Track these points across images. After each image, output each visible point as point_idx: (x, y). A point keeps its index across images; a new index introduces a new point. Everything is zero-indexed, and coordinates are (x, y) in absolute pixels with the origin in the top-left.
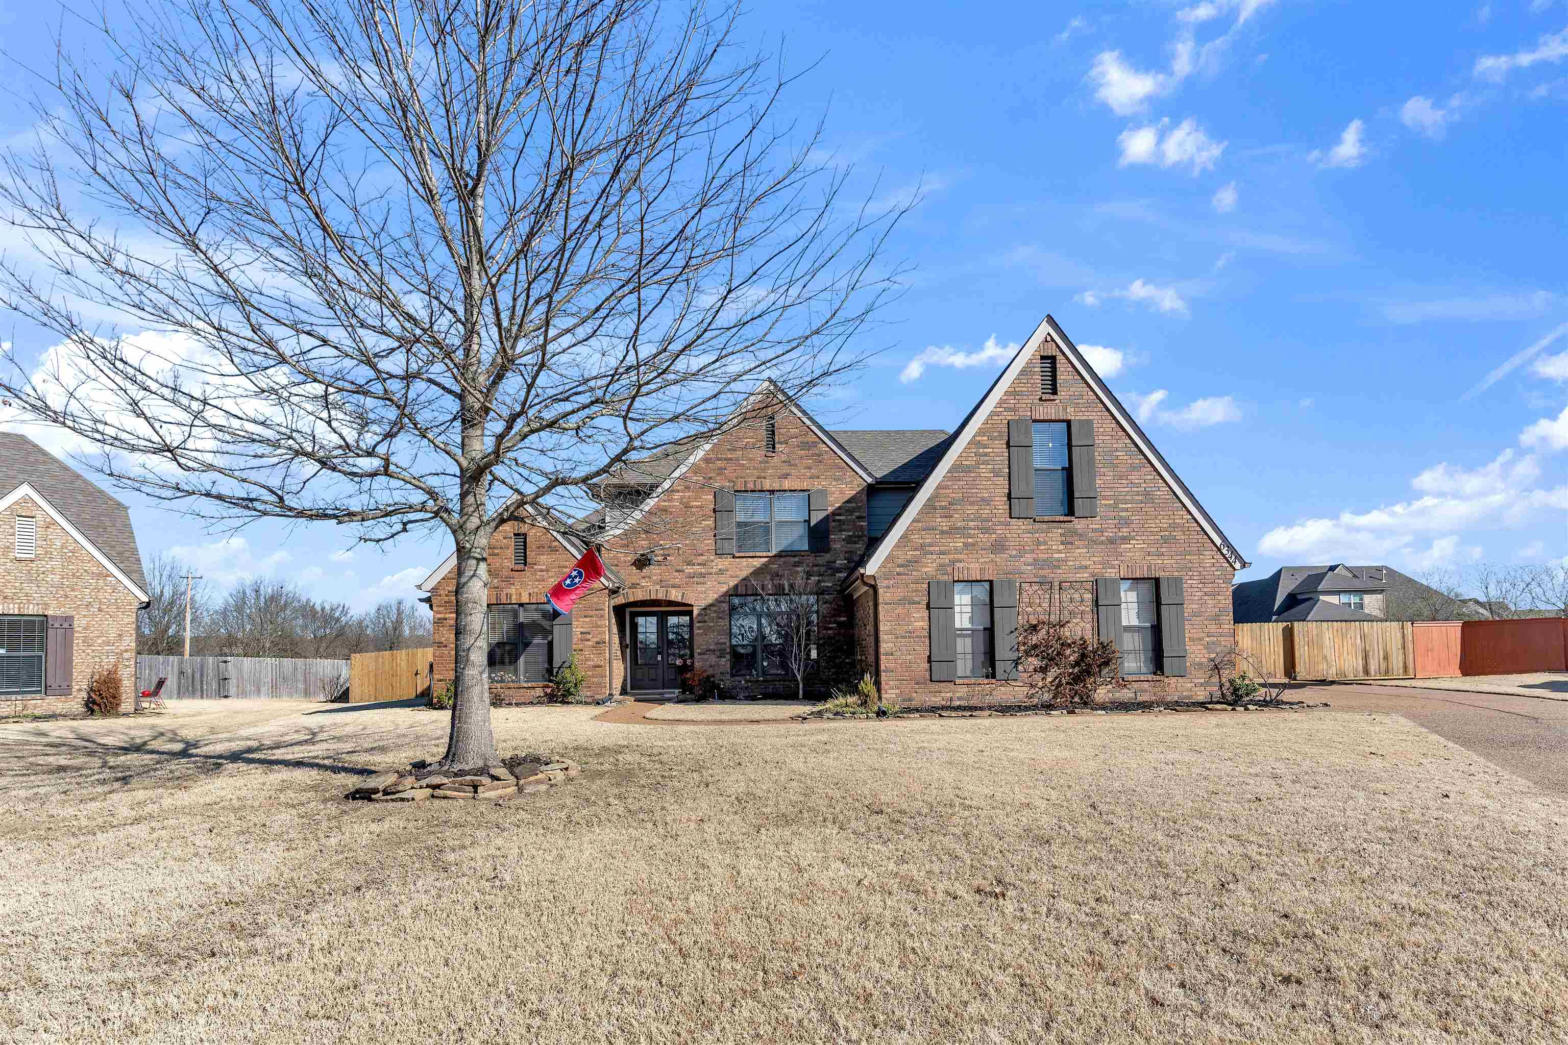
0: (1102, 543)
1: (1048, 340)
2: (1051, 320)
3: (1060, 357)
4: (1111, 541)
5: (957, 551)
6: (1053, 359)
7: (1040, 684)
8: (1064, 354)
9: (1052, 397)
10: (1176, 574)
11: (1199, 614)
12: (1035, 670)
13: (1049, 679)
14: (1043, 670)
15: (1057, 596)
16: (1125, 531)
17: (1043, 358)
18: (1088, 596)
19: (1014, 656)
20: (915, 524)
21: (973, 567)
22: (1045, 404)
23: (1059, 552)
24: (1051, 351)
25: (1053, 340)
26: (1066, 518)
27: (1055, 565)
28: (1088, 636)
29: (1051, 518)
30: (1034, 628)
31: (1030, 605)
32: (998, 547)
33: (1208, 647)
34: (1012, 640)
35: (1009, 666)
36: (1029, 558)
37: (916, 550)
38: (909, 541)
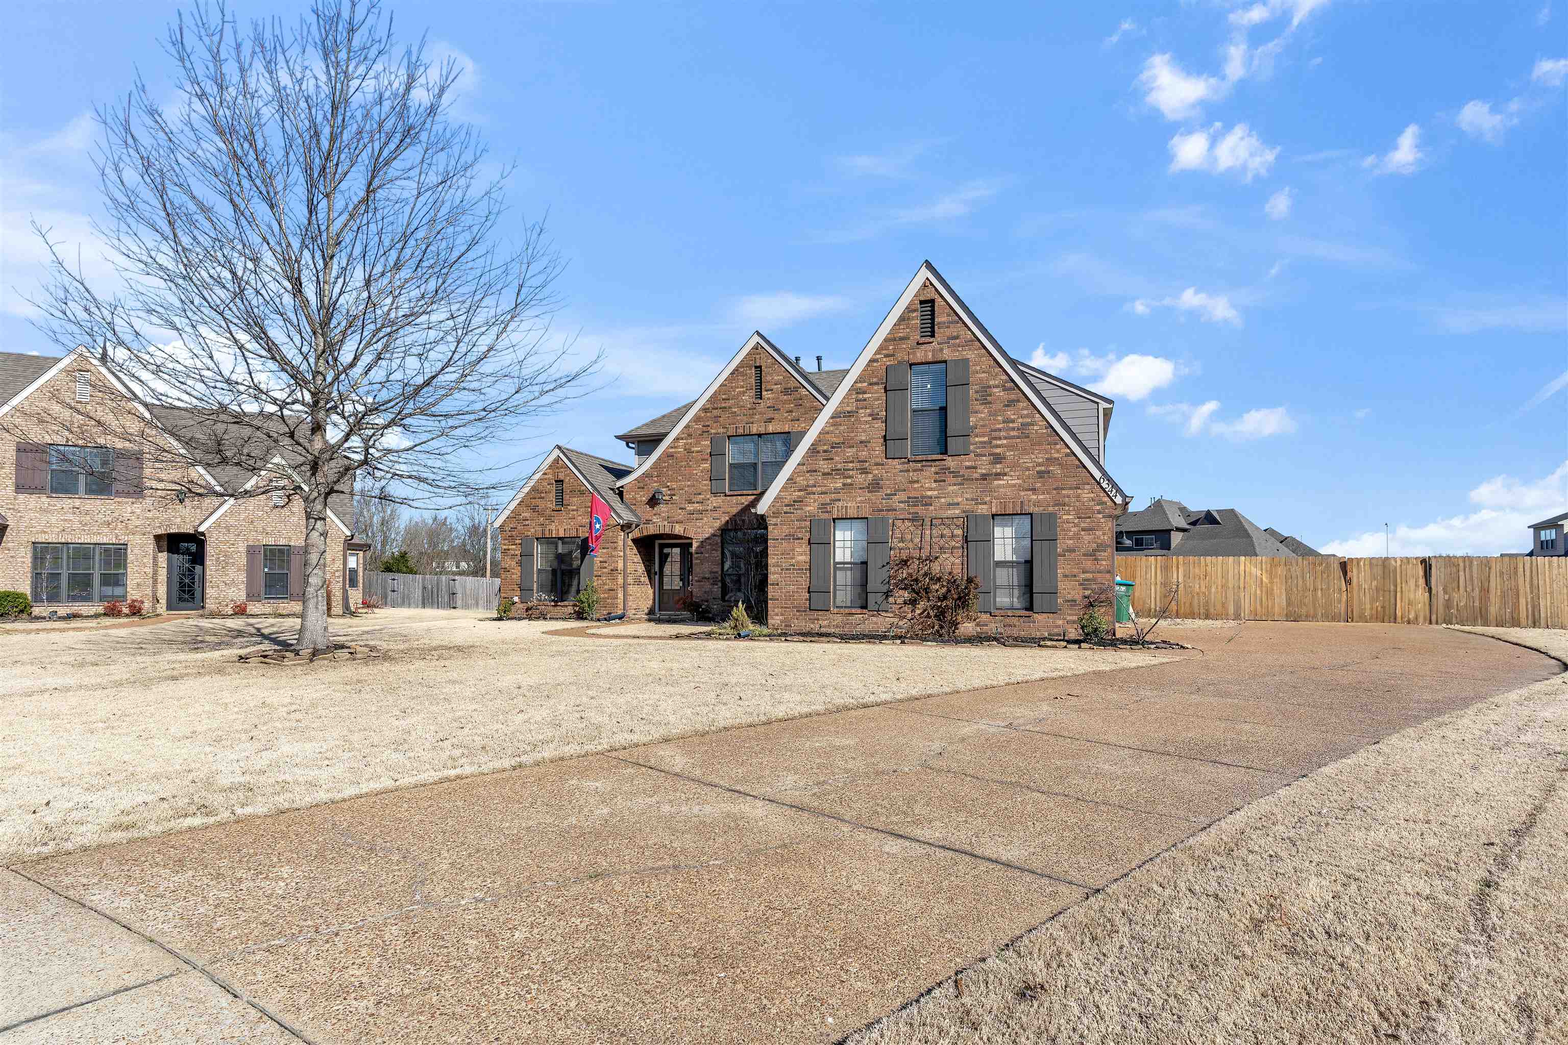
0: (977, 479)
1: (927, 284)
2: (929, 266)
3: (939, 300)
4: (984, 477)
5: (837, 491)
6: (932, 301)
7: (909, 616)
8: (942, 296)
9: (931, 340)
10: (1051, 509)
11: (1071, 550)
12: (905, 603)
13: (918, 612)
14: (913, 602)
15: (928, 532)
16: (998, 468)
17: (922, 302)
18: (959, 532)
19: (885, 588)
20: (801, 467)
21: (851, 505)
22: (923, 347)
23: (931, 489)
24: (930, 294)
25: (931, 284)
26: (940, 457)
27: (927, 502)
28: (957, 571)
29: (924, 458)
30: (904, 563)
31: (902, 540)
32: (875, 486)
33: (1084, 584)
34: (884, 574)
35: (880, 598)
36: (902, 496)
37: (800, 490)
38: (795, 483)
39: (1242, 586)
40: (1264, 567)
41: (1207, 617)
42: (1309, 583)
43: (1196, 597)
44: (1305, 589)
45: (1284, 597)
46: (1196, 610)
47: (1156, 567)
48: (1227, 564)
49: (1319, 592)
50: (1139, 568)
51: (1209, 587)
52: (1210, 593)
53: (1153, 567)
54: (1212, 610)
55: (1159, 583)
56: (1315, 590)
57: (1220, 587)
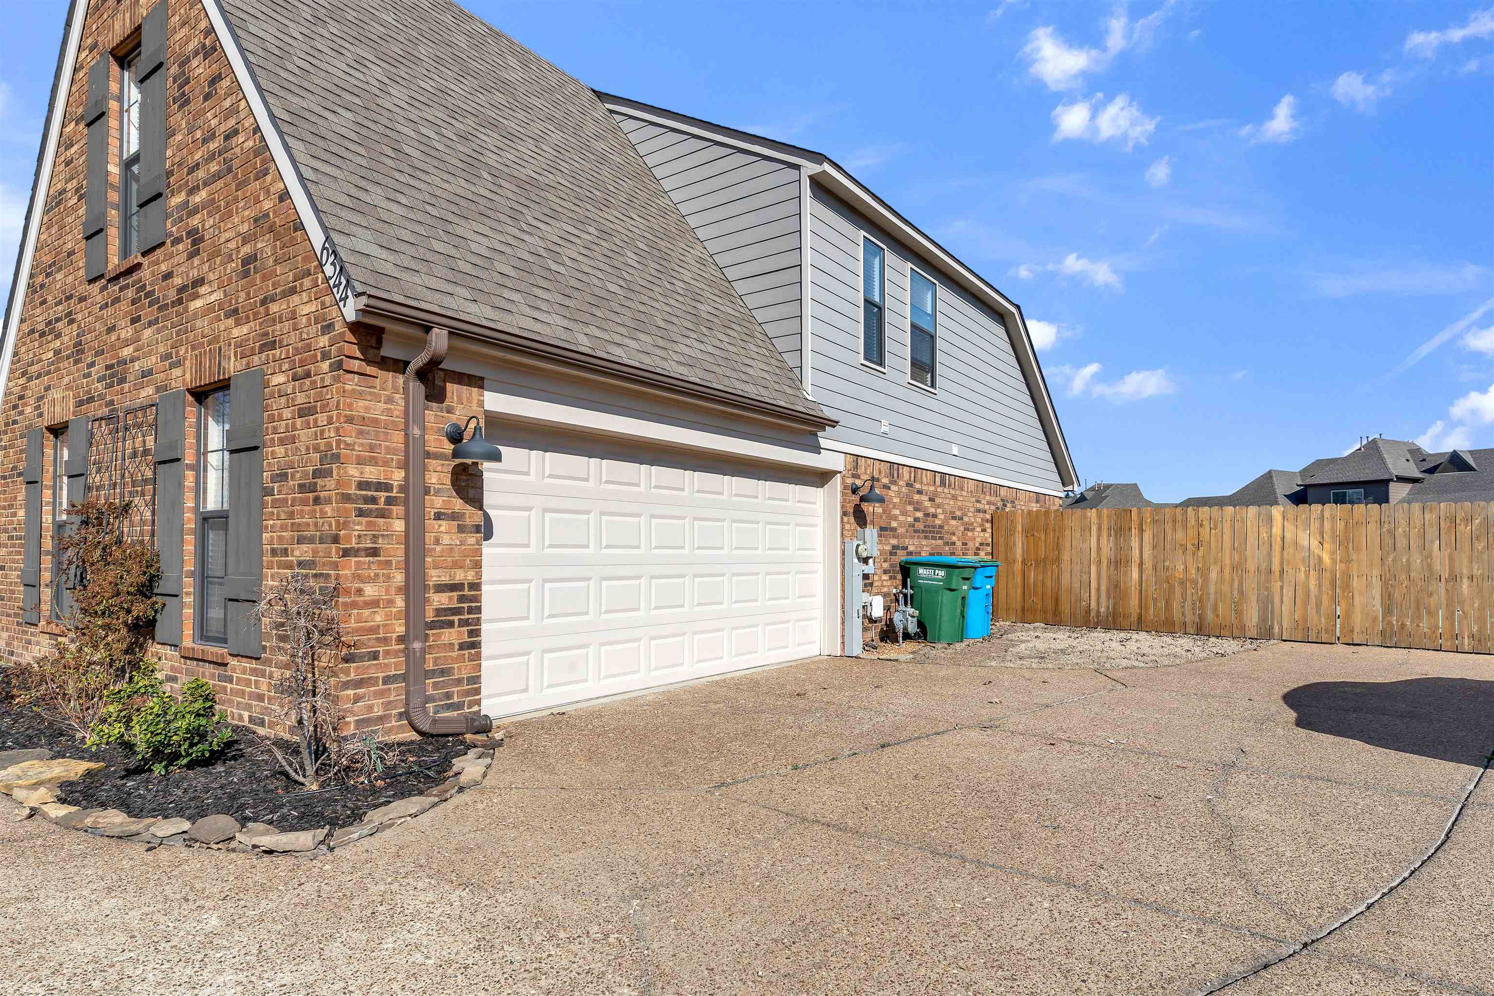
21: (58, 395)
27: (122, 374)
29: (121, 268)
31: (99, 467)
39: (1276, 567)
40: (1327, 526)
41: (1201, 630)
42: (1440, 566)
43: (1178, 591)
44: (1430, 575)
45: (1377, 592)
46: (1176, 615)
47: (1100, 529)
48: (1244, 521)
49: (1465, 584)
50: (1068, 532)
51: (1204, 572)
52: (1206, 581)
53: (1094, 529)
54: (1210, 616)
55: (1105, 561)
56: (1454, 578)
57: (1227, 571)
